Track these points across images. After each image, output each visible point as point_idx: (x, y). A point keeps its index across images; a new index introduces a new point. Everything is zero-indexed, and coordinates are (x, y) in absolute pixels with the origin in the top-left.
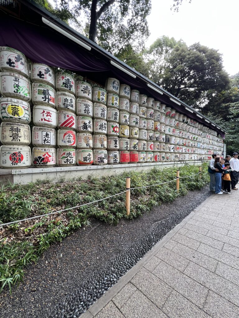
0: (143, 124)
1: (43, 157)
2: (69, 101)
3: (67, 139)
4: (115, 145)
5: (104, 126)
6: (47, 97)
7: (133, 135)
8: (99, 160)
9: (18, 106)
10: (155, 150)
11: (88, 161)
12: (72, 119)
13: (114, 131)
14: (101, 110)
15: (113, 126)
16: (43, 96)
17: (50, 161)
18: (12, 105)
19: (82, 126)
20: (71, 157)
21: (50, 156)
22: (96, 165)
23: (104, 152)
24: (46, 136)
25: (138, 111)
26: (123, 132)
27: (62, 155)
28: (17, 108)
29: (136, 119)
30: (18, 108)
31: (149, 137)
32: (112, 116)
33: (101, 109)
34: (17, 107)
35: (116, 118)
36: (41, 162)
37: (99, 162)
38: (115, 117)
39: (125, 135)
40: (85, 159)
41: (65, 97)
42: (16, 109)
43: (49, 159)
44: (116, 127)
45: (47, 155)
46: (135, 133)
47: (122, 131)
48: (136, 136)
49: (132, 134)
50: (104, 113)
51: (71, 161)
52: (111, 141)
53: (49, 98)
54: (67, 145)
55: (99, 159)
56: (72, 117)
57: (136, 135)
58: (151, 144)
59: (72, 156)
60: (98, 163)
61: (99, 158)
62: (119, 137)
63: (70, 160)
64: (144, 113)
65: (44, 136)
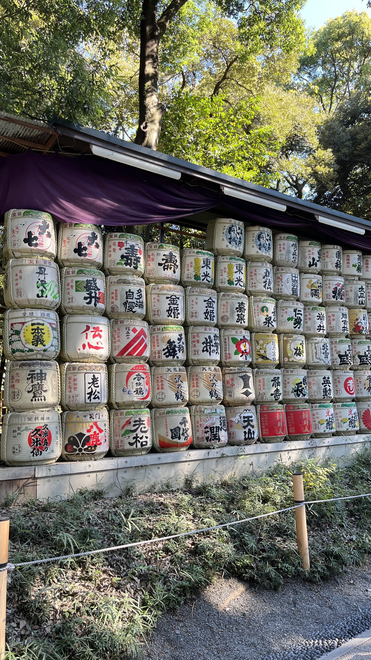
0: (315, 323)
2: (136, 296)
3: (135, 385)
4: (245, 390)
5: (214, 342)
6: (93, 295)
7: (289, 358)
8: (207, 435)
9: (43, 325)
10: (360, 395)
11: (182, 440)
12: (142, 336)
13: (239, 350)
14: (205, 304)
15: (234, 340)
16: (85, 294)
18: (33, 325)
19: (164, 350)
20: (143, 430)
22: (200, 448)
23: (218, 411)
24: (93, 383)
25: (299, 288)
26: (262, 352)
27: (123, 427)
28: (41, 329)
29: (295, 310)
30: (43, 329)
31: (336, 356)
32: (232, 313)
33: (205, 301)
34: (41, 327)
35: (240, 318)
37: (207, 438)
38: (238, 315)
39: (269, 359)
40: (176, 433)
41: (127, 288)
42: (40, 331)
44: (244, 340)
46: (296, 349)
47: (258, 347)
48: (298, 358)
49: (285, 355)
50: (212, 309)
51: (144, 439)
52: (232, 380)
53: (97, 296)
54: (133, 401)
55: (206, 432)
56: (142, 332)
57: (299, 354)
58: (346, 378)
59: (145, 428)
60: (205, 443)
61: (206, 427)
62: (251, 365)
63: (141, 438)
64: (316, 291)
65: (89, 383)
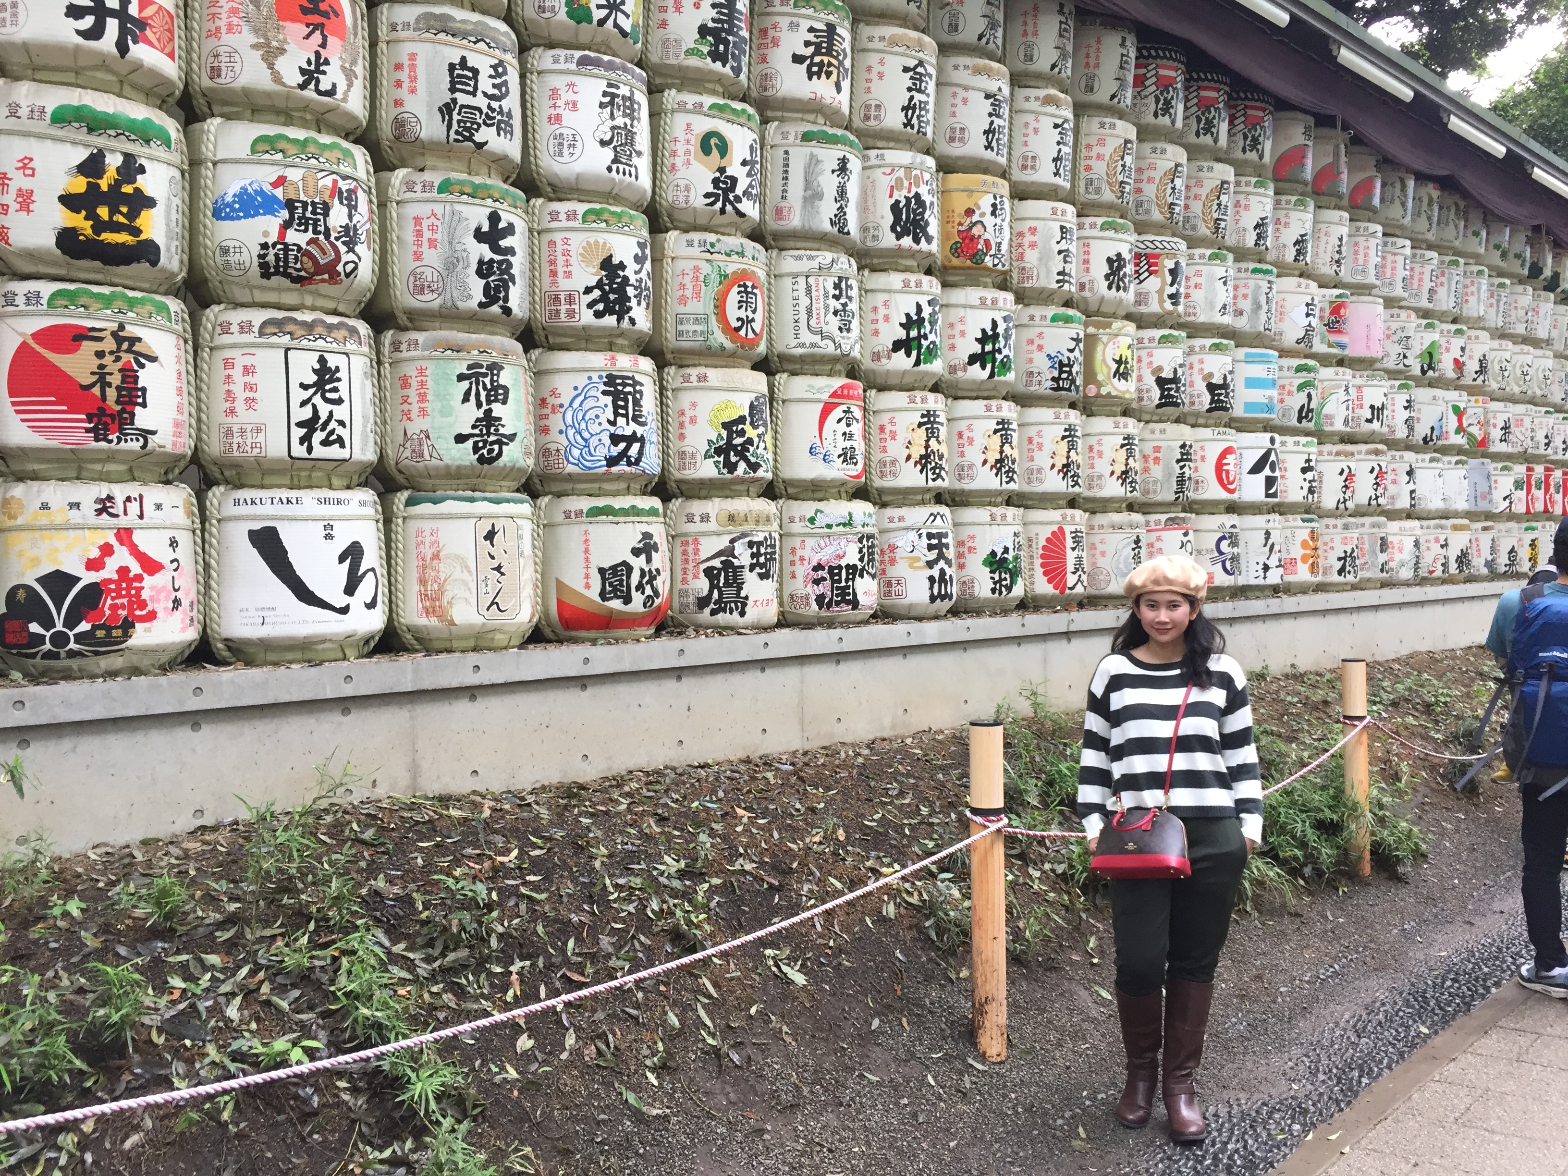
1: (89, 578)
17: (152, 616)
21: (151, 566)
36: (70, 623)
43: (145, 595)
45: (122, 557)
